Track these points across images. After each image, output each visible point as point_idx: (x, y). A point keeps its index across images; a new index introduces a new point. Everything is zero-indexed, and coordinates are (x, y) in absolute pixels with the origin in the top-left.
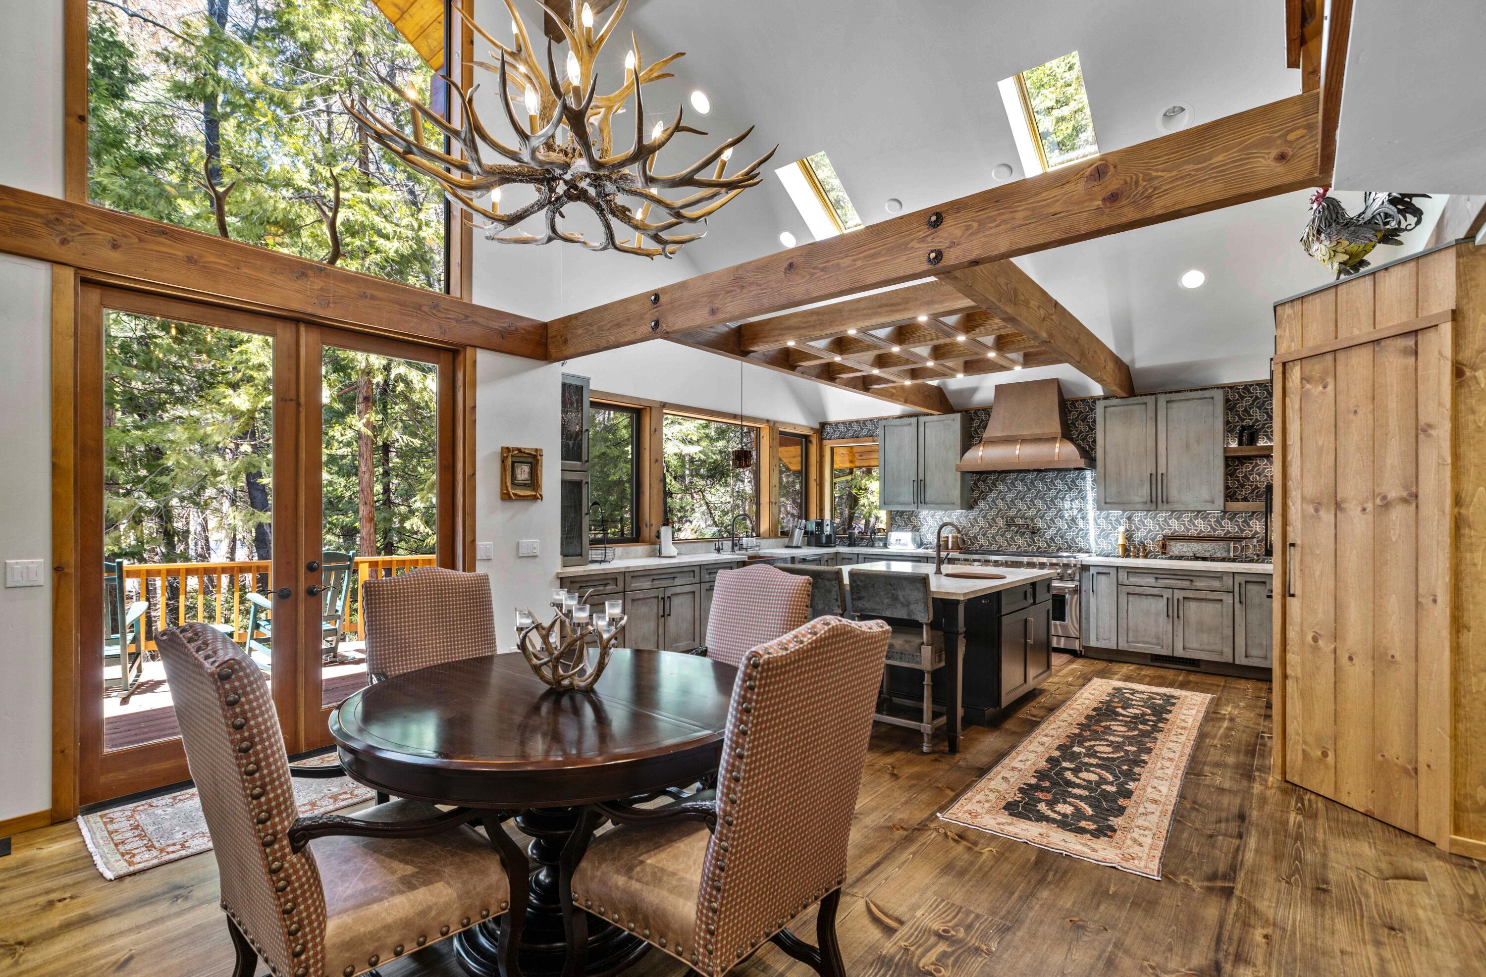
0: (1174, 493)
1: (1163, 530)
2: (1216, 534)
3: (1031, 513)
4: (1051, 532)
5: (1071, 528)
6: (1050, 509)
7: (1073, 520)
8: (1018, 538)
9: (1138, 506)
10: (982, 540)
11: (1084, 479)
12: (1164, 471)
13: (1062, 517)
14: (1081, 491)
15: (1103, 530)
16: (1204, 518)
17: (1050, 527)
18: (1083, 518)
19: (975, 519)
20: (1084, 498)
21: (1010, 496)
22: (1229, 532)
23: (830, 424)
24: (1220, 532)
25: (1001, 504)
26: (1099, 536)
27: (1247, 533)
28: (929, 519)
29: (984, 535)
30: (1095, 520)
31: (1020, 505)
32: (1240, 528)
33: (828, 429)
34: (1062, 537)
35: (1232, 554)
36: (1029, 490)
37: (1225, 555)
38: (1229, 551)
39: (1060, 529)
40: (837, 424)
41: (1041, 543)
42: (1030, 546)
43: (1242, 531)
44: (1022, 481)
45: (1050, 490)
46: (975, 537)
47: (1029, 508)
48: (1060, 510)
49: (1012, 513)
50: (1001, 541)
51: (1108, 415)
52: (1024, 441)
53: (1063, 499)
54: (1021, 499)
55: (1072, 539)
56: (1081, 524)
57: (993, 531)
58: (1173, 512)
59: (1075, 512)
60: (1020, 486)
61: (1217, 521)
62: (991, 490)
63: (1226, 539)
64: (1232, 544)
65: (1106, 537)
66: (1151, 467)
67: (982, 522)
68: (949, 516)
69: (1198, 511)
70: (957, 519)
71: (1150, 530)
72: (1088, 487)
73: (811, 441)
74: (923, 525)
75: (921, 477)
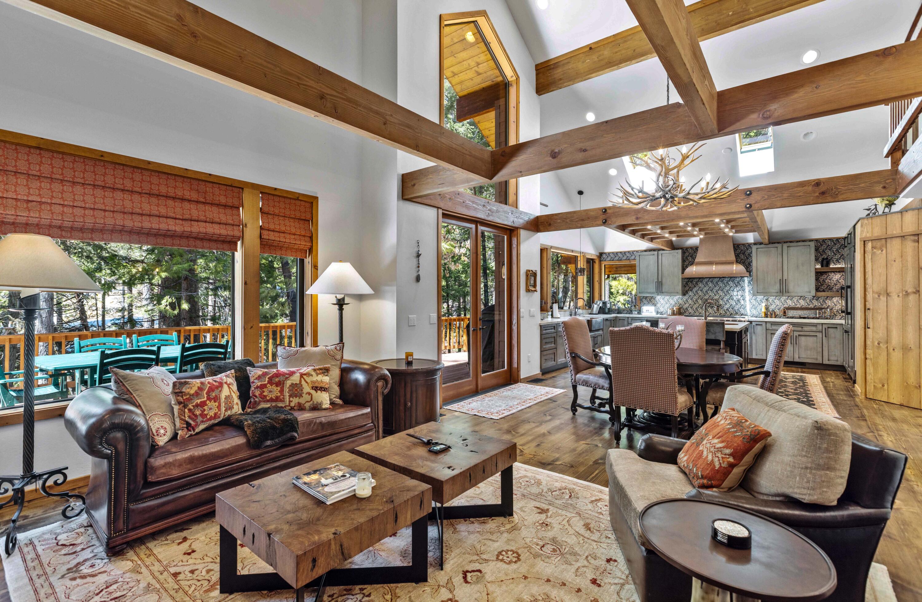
0: (791, 288)
1: (784, 305)
3: (716, 297)
4: (727, 306)
5: (737, 304)
6: (726, 295)
7: (739, 300)
8: (709, 309)
9: (772, 294)
10: (690, 310)
11: (744, 281)
12: (787, 278)
13: (732, 299)
14: (742, 287)
15: (754, 305)
16: (804, 300)
17: (726, 304)
18: (743, 300)
19: (687, 300)
20: (744, 290)
21: (705, 289)
22: (816, 306)
23: (605, 253)
24: (811, 306)
25: (700, 293)
26: (752, 308)
27: (825, 306)
28: (661, 300)
29: (691, 308)
30: (750, 301)
31: (710, 293)
32: (821, 304)
33: (604, 256)
34: (732, 309)
35: (818, 316)
36: (715, 287)
37: (814, 316)
38: (816, 314)
39: (731, 305)
40: (609, 253)
41: (722, 312)
42: (715, 313)
44: (711, 282)
45: (726, 286)
46: (687, 308)
47: (715, 295)
48: (732, 296)
49: (706, 297)
50: (700, 310)
51: (758, 252)
52: (717, 263)
53: (733, 291)
54: (711, 291)
55: (738, 309)
56: (742, 302)
57: (696, 306)
59: (739, 297)
60: (710, 284)
61: (810, 301)
62: (695, 287)
63: (815, 309)
64: (817, 312)
65: (755, 309)
66: (780, 277)
67: (690, 302)
68: (672, 299)
69: (802, 297)
70: (677, 300)
71: (778, 305)
72: (746, 286)
73: (595, 262)
74: (658, 303)
75: (660, 280)
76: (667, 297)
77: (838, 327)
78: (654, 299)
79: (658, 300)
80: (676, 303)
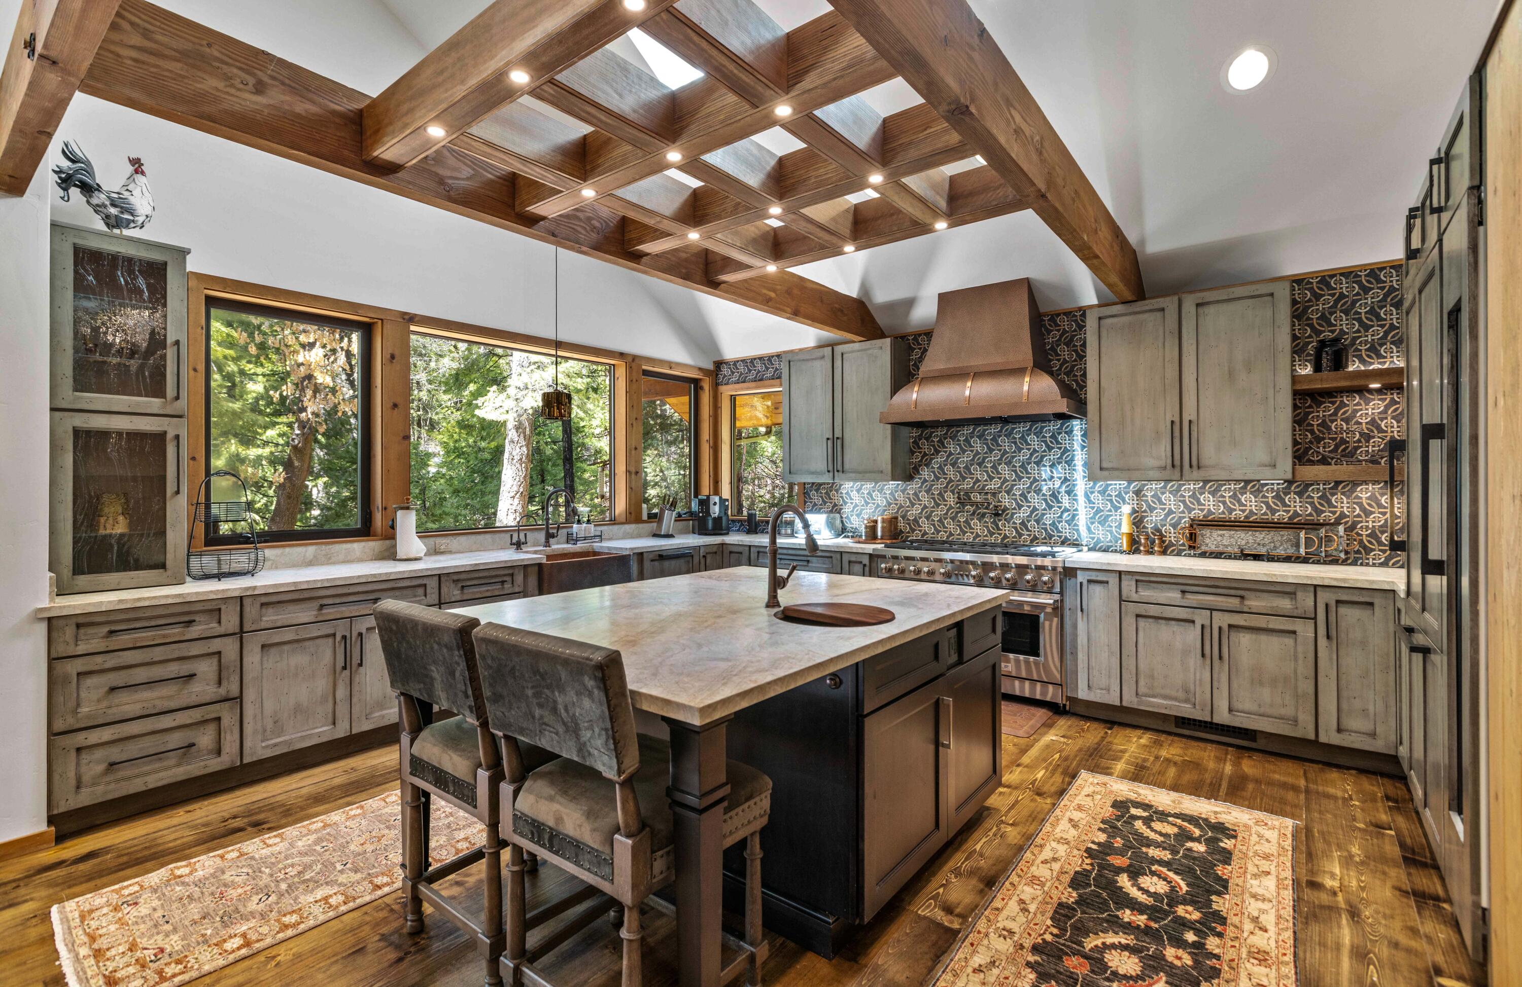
0: (1209, 453)
1: (1190, 510)
2: (1276, 518)
3: (993, 486)
4: (1023, 513)
5: (1050, 507)
6: (1020, 478)
7: (1055, 495)
8: (975, 522)
9: (1152, 474)
10: (925, 526)
11: (1070, 433)
12: (1193, 417)
13: (1038, 491)
14: (1066, 450)
15: (1099, 511)
16: (1256, 493)
17: (1020, 507)
18: (1069, 493)
19: (915, 494)
20: (1070, 462)
21: (965, 459)
22: (1296, 514)
23: (727, 363)
24: (1282, 515)
25: (950, 471)
26: (1092, 520)
27: (1327, 515)
28: (854, 494)
29: (928, 518)
30: (1087, 496)
31: (978, 474)
32: (1315, 509)
33: (725, 370)
34: (1038, 521)
35: (1302, 551)
36: (991, 450)
37: (1291, 551)
38: (1298, 546)
39: (1035, 509)
40: (736, 362)
41: (1008, 530)
42: (992, 534)
43: (1319, 512)
44: (979, 437)
45: (1020, 450)
46: (916, 521)
47: (991, 478)
48: (1035, 480)
49: (967, 485)
50: (951, 526)
51: (1104, 333)
52: (979, 375)
53: (1038, 463)
54: (980, 464)
55: (1053, 524)
56: (1065, 501)
57: (940, 511)
58: (1206, 482)
59: (1057, 484)
60: (977, 445)
61: (1277, 497)
62: (937, 452)
63: (1293, 525)
64: (1302, 535)
65: (1103, 522)
66: (1171, 413)
67: (925, 499)
68: (881, 491)
69: (1247, 482)
70: (891, 494)
71: (1171, 512)
72: (1077, 446)
73: (702, 388)
74: (846, 503)
75: (838, 434)
76: (869, 486)
78: (837, 491)
79: (847, 493)
80: (890, 504)
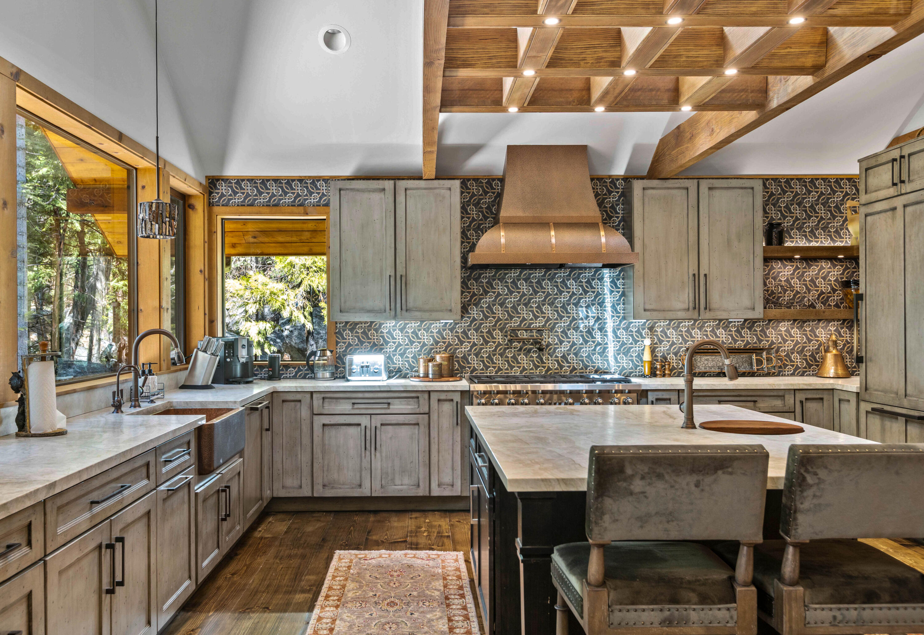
1: (686, 342)
2: (737, 346)
3: (538, 324)
4: (564, 348)
5: (586, 342)
6: (561, 317)
7: (590, 332)
8: (522, 357)
9: (681, 314)
10: (474, 362)
11: (601, 279)
12: (706, 272)
13: (576, 329)
14: (598, 294)
15: (623, 344)
16: (726, 328)
17: (561, 342)
18: (601, 329)
19: (464, 332)
20: (601, 304)
21: (513, 299)
22: (748, 343)
23: (226, 180)
24: (740, 344)
25: (499, 311)
26: (618, 352)
27: (765, 344)
28: (397, 334)
29: (477, 355)
30: (614, 332)
31: (524, 313)
32: (758, 339)
33: (223, 188)
34: (576, 354)
35: (755, 368)
36: (536, 292)
37: (748, 369)
38: (751, 364)
39: (574, 344)
40: (239, 181)
41: (551, 363)
42: (537, 367)
43: (760, 341)
44: (526, 280)
45: (561, 292)
46: (465, 358)
47: (536, 317)
48: (574, 319)
49: (515, 323)
50: (499, 361)
51: (646, 200)
52: (559, 225)
53: (576, 305)
54: (526, 305)
55: (589, 356)
56: (598, 336)
57: (489, 348)
59: (592, 322)
60: (524, 287)
61: (738, 331)
62: (486, 292)
63: (747, 350)
64: (754, 357)
65: (626, 354)
66: (693, 269)
67: (474, 337)
68: (427, 330)
69: (720, 320)
70: (439, 332)
71: (673, 344)
72: (606, 291)
73: (192, 207)
74: (387, 343)
75: (401, 270)
76: (414, 325)
77: (825, 396)
78: (376, 330)
79: (389, 332)
80: (437, 343)
